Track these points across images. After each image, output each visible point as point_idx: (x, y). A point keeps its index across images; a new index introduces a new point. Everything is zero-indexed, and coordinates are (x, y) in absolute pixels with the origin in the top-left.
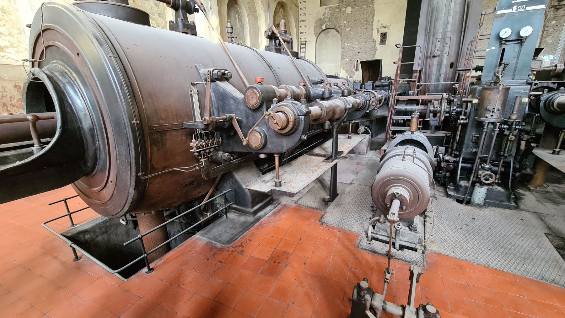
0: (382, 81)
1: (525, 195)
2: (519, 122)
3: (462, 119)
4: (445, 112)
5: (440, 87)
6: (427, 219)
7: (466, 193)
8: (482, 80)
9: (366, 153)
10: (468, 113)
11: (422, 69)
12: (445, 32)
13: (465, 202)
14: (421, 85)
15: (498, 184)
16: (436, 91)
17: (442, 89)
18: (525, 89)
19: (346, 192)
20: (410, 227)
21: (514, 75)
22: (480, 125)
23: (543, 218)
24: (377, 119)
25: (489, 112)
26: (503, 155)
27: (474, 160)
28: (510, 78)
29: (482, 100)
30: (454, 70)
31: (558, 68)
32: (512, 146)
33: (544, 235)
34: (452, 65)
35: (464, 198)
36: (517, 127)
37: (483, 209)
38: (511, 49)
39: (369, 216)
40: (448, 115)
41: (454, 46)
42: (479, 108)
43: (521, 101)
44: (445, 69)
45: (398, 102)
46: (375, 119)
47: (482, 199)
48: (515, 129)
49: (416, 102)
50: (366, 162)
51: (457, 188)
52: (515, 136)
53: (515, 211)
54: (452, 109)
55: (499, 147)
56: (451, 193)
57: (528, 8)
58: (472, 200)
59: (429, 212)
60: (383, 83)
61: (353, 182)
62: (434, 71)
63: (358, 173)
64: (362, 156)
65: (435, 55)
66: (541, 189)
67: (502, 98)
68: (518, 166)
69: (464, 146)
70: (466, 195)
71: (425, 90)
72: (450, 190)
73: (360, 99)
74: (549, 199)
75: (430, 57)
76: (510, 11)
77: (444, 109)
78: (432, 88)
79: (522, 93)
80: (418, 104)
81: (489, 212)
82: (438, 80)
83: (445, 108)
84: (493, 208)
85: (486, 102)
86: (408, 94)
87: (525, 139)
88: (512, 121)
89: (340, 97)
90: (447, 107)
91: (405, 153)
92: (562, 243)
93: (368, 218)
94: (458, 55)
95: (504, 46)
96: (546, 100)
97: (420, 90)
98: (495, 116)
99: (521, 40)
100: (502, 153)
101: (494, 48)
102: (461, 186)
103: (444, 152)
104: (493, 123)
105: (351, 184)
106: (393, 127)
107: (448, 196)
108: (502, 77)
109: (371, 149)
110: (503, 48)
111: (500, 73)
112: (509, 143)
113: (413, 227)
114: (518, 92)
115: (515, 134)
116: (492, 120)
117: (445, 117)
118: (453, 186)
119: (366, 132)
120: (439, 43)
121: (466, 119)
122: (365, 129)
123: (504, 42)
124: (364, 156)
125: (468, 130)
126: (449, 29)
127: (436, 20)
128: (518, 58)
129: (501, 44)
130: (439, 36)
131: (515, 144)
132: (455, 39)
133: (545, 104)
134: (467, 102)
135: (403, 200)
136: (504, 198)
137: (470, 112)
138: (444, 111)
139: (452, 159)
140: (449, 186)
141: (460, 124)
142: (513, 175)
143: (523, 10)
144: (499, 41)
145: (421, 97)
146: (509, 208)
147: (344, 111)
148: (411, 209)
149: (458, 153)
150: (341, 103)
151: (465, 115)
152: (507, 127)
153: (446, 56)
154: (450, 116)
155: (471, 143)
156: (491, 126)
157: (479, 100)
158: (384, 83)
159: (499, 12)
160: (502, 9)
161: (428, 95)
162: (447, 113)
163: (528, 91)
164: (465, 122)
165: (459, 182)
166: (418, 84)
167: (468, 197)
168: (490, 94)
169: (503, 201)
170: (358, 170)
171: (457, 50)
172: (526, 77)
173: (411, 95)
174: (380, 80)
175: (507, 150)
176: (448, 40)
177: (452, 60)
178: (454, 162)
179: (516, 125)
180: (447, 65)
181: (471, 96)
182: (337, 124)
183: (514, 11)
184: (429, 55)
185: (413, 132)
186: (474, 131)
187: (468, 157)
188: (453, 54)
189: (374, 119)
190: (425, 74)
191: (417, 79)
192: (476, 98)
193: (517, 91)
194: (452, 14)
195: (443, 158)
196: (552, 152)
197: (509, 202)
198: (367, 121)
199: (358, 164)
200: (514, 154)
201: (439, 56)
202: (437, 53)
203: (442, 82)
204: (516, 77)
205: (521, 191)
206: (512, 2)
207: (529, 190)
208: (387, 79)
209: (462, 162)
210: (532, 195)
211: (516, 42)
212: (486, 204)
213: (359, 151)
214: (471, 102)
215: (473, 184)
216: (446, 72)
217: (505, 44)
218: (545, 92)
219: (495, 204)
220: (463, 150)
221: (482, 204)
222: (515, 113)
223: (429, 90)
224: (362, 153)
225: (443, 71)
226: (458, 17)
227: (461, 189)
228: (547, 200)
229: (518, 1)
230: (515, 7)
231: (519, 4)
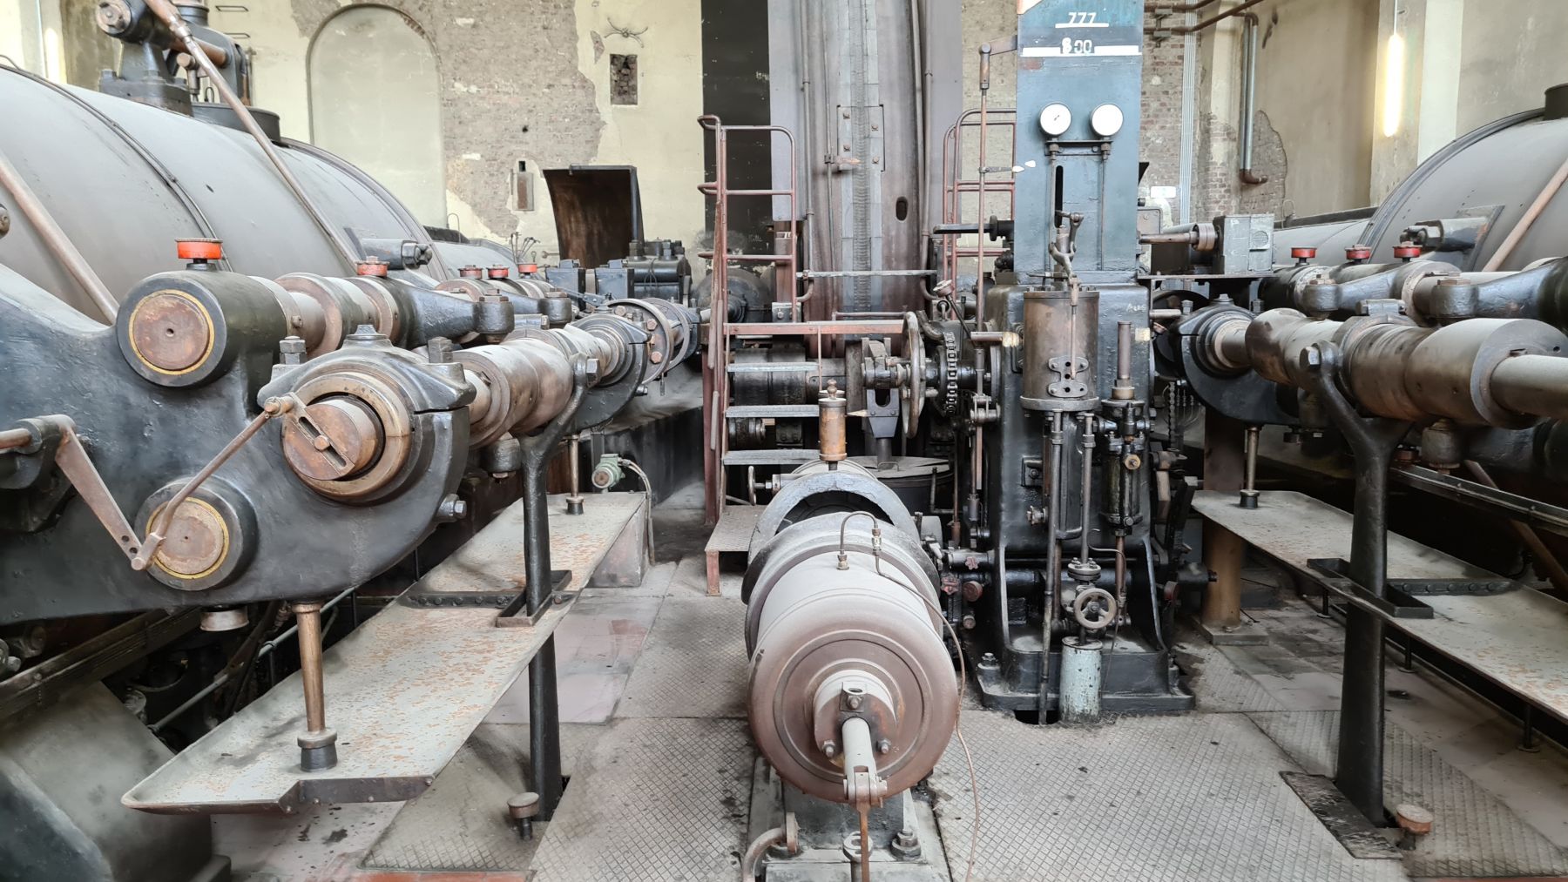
0: (650, 259)
1: (1201, 661)
2: (1141, 406)
3: (982, 406)
4: (924, 383)
5: (876, 290)
6: (942, 804)
7: (1042, 680)
8: (1017, 266)
9: (642, 575)
10: (995, 383)
11: (806, 218)
12: (861, 87)
13: (1043, 715)
14: (811, 280)
15: (1126, 632)
16: (865, 306)
17: (883, 297)
18: (1137, 302)
19: (599, 763)
20: (895, 845)
21: (1099, 255)
22: (1037, 424)
23: (1264, 726)
24: (657, 421)
25: (1055, 378)
26: (1121, 525)
27: (1044, 553)
28: (1091, 263)
29: (1029, 337)
30: (910, 227)
31: (1203, 234)
32: (1138, 489)
33: (1278, 779)
34: (902, 208)
35: (1037, 701)
36: (1140, 425)
37: (1102, 732)
38: (1078, 167)
39: (727, 844)
40: (932, 392)
41: (898, 137)
42: (1026, 364)
43: (1132, 338)
44: (881, 221)
45: (739, 347)
46: (650, 424)
47: (1093, 693)
48: (1137, 432)
49: (799, 346)
50: (653, 614)
51: (1009, 667)
52: (1140, 454)
53: (1189, 719)
54: (943, 369)
55: (1104, 499)
56: (994, 690)
57: (1101, 51)
58: (1063, 703)
59: (940, 776)
60: (652, 266)
61: (619, 713)
62: (847, 226)
63: (628, 670)
64: (625, 592)
65: (841, 167)
66: (1238, 632)
67: (1084, 330)
68: (1164, 560)
69: (1003, 506)
70: (1043, 686)
71: (825, 298)
72: (989, 678)
73: (605, 338)
74: (1263, 662)
75: (825, 174)
76: (1052, 52)
77: (920, 369)
78: (849, 292)
79: (1131, 314)
80: (810, 356)
81: (1122, 736)
82: (864, 260)
83: (923, 367)
84: (1130, 721)
85: (1043, 343)
86: (767, 316)
87: (1165, 465)
88: (1123, 404)
89: (543, 327)
90: (927, 364)
91: (845, 541)
92: (1325, 793)
93: (723, 854)
94: (917, 170)
95: (1058, 161)
96: (1194, 335)
97: (809, 300)
98: (1075, 392)
99: (1097, 144)
100: (1116, 518)
101: (1031, 164)
102: (1019, 657)
103: (938, 533)
104: (1073, 415)
105: (610, 721)
106: (730, 452)
107: (986, 702)
108: (1071, 259)
109: (660, 558)
110: (1055, 164)
111: (1064, 248)
112: (1127, 480)
113: (907, 844)
114: (1120, 311)
115: (1138, 448)
116: (1070, 406)
117: (927, 400)
118: (993, 663)
119: (629, 483)
120: (848, 122)
121: (992, 407)
122: (624, 469)
123: (1054, 147)
124: (635, 592)
125: (1007, 442)
126: (872, 75)
127: (824, 41)
128: (1100, 201)
129: (1050, 154)
130: (845, 98)
131: (1144, 484)
132: (896, 114)
133: (1192, 344)
134: (986, 345)
135: (877, 715)
136: (1150, 678)
137: (1001, 379)
138: (922, 380)
139: (972, 558)
140: (980, 666)
141: (977, 423)
142: (1160, 593)
143: (1088, 53)
144: (1041, 145)
145: (816, 328)
146: (1171, 710)
147: (570, 391)
148: (903, 750)
149: (987, 534)
150: (555, 353)
151: (987, 391)
152: (1114, 425)
153: (876, 170)
154: (942, 397)
155: (1022, 491)
156: (1071, 426)
157: (1021, 336)
158: (658, 266)
159: (1028, 52)
160: (1033, 45)
161: (839, 318)
162: (930, 383)
163: (1144, 307)
164: (992, 415)
165: (1011, 642)
166: (800, 275)
167: (1051, 696)
168: (1048, 315)
169: (1149, 690)
170: (625, 654)
171: (910, 152)
172: (1132, 262)
173: (779, 319)
174: (642, 253)
175: (1126, 504)
176: (875, 116)
177: (901, 188)
178: (983, 568)
179: (1136, 419)
180: (886, 207)
181: (992, 321)
182: (537, 446)
183: (1066, 53)
184: (821, 165)
185: (832, 464)
186: (1025, 447)
187: (1021, 542)
188: (899, 165)
189: (645, 422)
190: (818, 236)
191: (793, 257)
192: (1012, 330)
193: (1117, 305)
194: (873, 22)
195: (945, 559)
196: (1237, 500)
197: (1168, 691)
198: (618, 434)
199: (618, 628)
200: (1147, 519)
201: (854, 171)
202: (846, 160)
203: (879, 271)
204: (1108, 261)
205: (1189, 649)
206: (1058, 26)
207: (1209, 640)
208: (667, 252)
209: (1009, 567)
210: (1221, 658)
211: (1087, 151)
212: (1109, 711)
213: (612, 571)
214: (998, 343)
215: (1057, 644)
216: (887, 231)
217: (1059, 153)
218: (1187, 310)
219: (1128, 703)
220: (1004, 518)
221: (1095, 712)
222: (1124, 377)
223: (840, 300)
224: (623, 581)
225: (876, 229)
226: (894, 36)
227: (1021, 668)
228: (1260, 666)
229: (1071, 25)
230: (1066, 42)
231: (1076, 34)
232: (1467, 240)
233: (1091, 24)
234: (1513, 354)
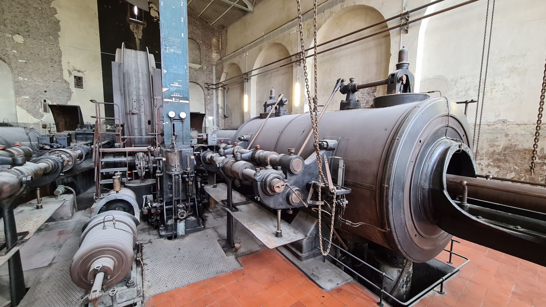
0: (84, 129)
1: (208, 217)
2: (192, 172)
3: (158, 173)
4: (144, 169)
5: (144, 140)
7: (173, 230)
8: (165, 143)
9: (72, 215)
10: (161, 168)
11: (124, 124)
12: (138, 95)
13: (173, 237)
14: (126, 138)
15: (192, 215)
16: (141, 143)
17: (146, 141)
18: (191, 151)
19: (42, 281)
20: (128, 284)
21: (183, 141)
22: (170, 176)
23: (216, 230)
25: (173, 168)
26: (189, 195)
27: (172, 202)
28: (181, 143)
29: (167, 159)
30: (151, 126)
31: (204, 137)
32: (192, 188)
33: (217, 242)
34: (149, 122)
35: (172, 234)
36: (192, 175)
37: (185, 238)
38: (177, 124)
40: (147, 170)
41: (148, 107)
42: (167, 164)
43: (190, 158)
44: (144, 125)
45: (104, 154)
47: (183, 231)
48: (191, 177)
49: (124, 154)
50: (74, 227)
51: (166, 228)
52: (192, 181)
53: (203, 231)
54: (149, 165)
55: (185, 190)
56: (163, 233)
57: (181, 101)
58: (177, 234)
60: (85, 131)
61: (54, 261)
62: (136, 125)
63: (60, 246)
64: (66, 221)
65: (134, 113)
66: (215, 210)
67: (179, 158)
68: (199, 199)
69: (164, 194)
70: (173, 231)
71: (131, 142)
72: (162, 230)
74: (219, 215)
75: (129, 114)
76: (171, 100)
77: (143, 166)
78: (137, 140)
79: (190, 153)
80: (125, 156)
81: (189, 239)
82: (140, 133)
84: (192, 234)
85: (170, 161)
86: (114, 147)
87: (199, 181)
88: (188, 172)
90: (145, 164)
92: (224, 243)
93: (79, 300)
94: (152, 114)
95: (173, 122)
96: (203, 156)
97: (126, 142)
98: (177, 170)
99: (181, 120)
100: (188, 194)
101: (167, 123)
102: (168, 226)
103: (152, 199)
104: (178, 175)
105: (50, 265)
106: (103, 181)
107: (161, 236)
108: (176, 143)
109: (79, 209)
110: (173, 123)
111: (174, 141)
112: (190, 186)
113: (131, 283)
114: (188, 153)
115: (192, 180)
116: (176, 173)
117: (146, 172)
118: (163, 227)
119: (68, 192)
120: (135, 103)
121: (161, 173)
122: (66, 189)
123: (172, 120)
124: (69, 221)
125: (164, 180)
126: (141, 92)
127: (129, 84)
128: (183, 131)
129: (171, 121)
130: (135, 98)
131: (194, 186)
132: (147, 102)
133: (203, 158)
134: (159, 160)
135: (107, 270)
136: (196, 224)
137: (163, 167)
138: (143, 168)
140: (160, 228)
141: (158, 176)
142: (198, 206)
143: (178, 101)
144: (169, 119)
145: (128, 149)
146: (200, 230)
147: (19, 186)
149: (162, 199)
150: (12, 177)
151: (160, 169)
152: (187, 176)
153: (143, 114)
154: (150, 170)
155: (169, 190)
156: (177, 177)
157: (166, 158)
159: (165, 100)
160: (166, 99)
161: (134, 146)
162: (146, 168)
163: (192, 152)
164: (161, 175)
165: (167, 221)
166: (123, 137)
167: (175, 232)
168: (171, 155)
169: (196, 227)
170: (61, 242)
171: (151, 111)
172: (190, 143)
173: (117, 147)
174: (81, 128)
175: (190, 191)
176: (142, 102)
177: (149, 118)
178: (160, 206)
179: (191, 174)
180: (145, 122)
181: (161, 155)
182: (8, 202)
183: (174, 101)
184: (128, 112)
185: (117, 192)
186: (169, 181)
187: (169, 201)
188: (148, 113)
190: (128, 127)
191: (120, 133)
192: (164, 157)
193: (187, 152)
194: (141, 82)
195: (151, 205)
196: (213, 186)
197: (199, 226)
198: (68, 177)
199: (60, 233)
200: (195, 193)
201: (137, 114)
202: (135, 111)
203: (144, 137)
204: (185, 143)
205: (206, 214)
206: (172, 95)
207: (210, 212)
208: (90, 128)
209: (166, 205)
210: (211, 215)
211: (180, 121)
212: (187, 233)
213: (61, 216)
214: (162, 160)
215: (176, 222)
216: (146, 127)
217: (173, 121)
218: (202, 152)
219: (192, 230)
220: (165, 196)
221: (184, 234)
222: (189, 166)
223: (134, 142)
224: (65, 218)
225: (143, 126)
226: (146, 85)
227: (169, 228)
228: (218, 216)
229: (174, 95)
230: (174, 99)
231: (176, 97)
232: (247, 139)
233: (179, 96)
234: (245, 168)
